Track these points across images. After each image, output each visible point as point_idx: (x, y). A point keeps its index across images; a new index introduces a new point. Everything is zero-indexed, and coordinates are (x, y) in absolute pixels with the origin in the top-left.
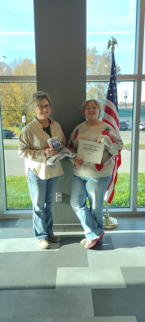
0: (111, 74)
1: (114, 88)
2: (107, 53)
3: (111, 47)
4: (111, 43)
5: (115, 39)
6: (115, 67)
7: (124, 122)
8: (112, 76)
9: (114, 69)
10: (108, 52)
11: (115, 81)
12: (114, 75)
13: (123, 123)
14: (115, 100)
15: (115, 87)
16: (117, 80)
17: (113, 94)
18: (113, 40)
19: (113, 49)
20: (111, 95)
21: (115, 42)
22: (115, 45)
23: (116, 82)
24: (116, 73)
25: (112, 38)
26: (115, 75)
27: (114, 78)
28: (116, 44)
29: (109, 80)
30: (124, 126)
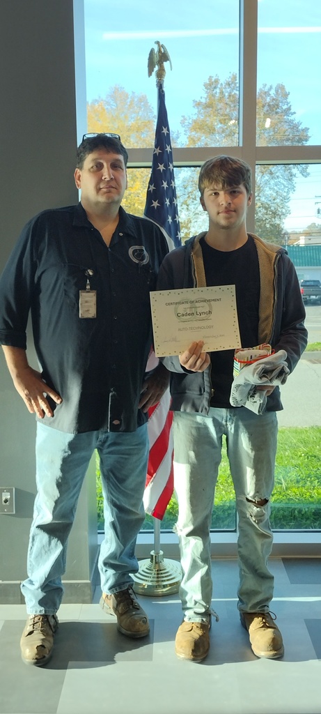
0: (156, 147)
1: (165, 185)
2: (271, 88)
3: (156, 68)
4: (156, 59)
5: (162, 46)
6: (167, 125)
7: (314, 281)
8: (158, 151)
9: (165, 131)
10: (274, 87)
11: (166, 166)
12: (163, 148)
13: (312, 283)
14: (170, 220)
15: (169, 183)
16: (175, 163)
17: (162, 203)
18: (160, 51)
19: (160, 75)
20: (155, 204)
21: (164, 57)
22: (166, 65)
23: (171, 167)
24: (169, 144)
25: (158, 43)
26: (168, 149)
27: (165, 157)
28: (168, 62)
29: (150, 164)
30: (313, 293)
